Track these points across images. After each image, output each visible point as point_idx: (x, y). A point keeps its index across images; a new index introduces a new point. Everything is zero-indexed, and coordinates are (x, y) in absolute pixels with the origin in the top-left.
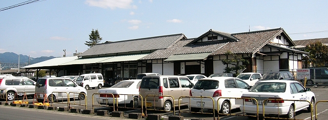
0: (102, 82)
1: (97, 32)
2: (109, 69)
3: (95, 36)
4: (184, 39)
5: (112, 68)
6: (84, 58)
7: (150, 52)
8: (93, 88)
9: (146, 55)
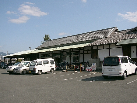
0: (54, 66)
1: (48, 36)
2: (57, 56)
3: (47, 38)
4: (117, 31)
5: (59, 56)
6: (40, 49)
7: (91, 41)
8: (46, 73)
9: (88, 44)
